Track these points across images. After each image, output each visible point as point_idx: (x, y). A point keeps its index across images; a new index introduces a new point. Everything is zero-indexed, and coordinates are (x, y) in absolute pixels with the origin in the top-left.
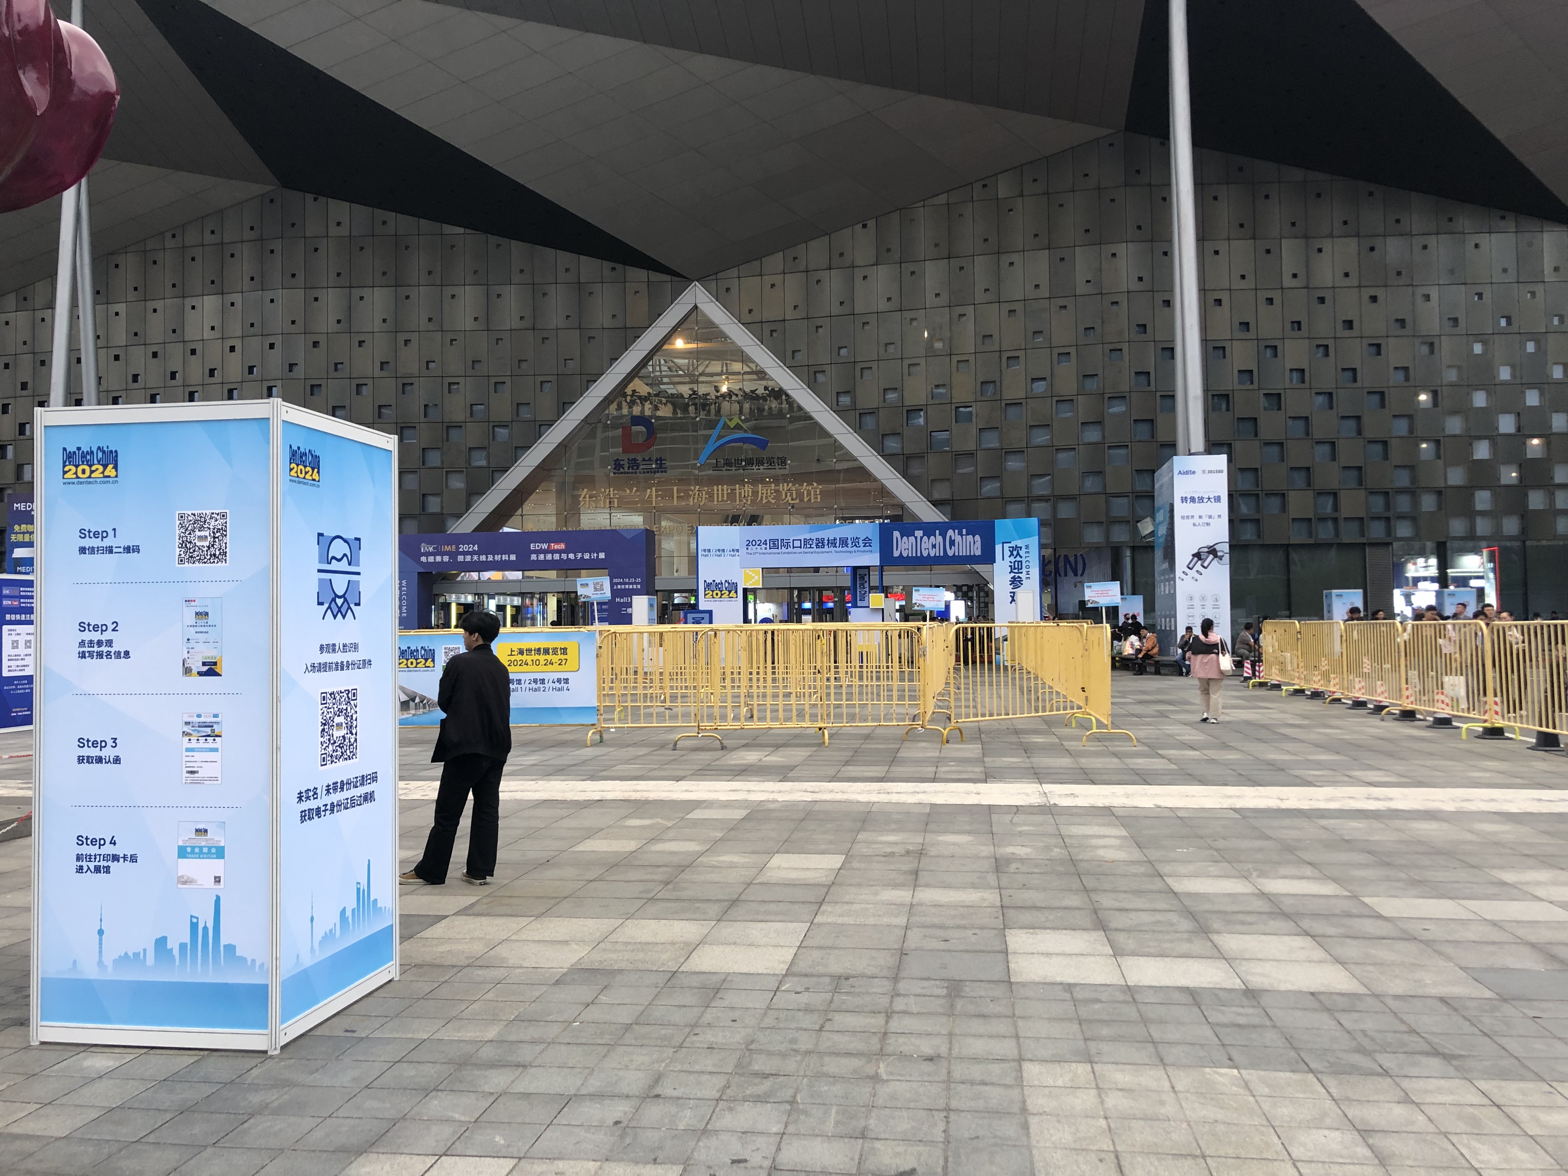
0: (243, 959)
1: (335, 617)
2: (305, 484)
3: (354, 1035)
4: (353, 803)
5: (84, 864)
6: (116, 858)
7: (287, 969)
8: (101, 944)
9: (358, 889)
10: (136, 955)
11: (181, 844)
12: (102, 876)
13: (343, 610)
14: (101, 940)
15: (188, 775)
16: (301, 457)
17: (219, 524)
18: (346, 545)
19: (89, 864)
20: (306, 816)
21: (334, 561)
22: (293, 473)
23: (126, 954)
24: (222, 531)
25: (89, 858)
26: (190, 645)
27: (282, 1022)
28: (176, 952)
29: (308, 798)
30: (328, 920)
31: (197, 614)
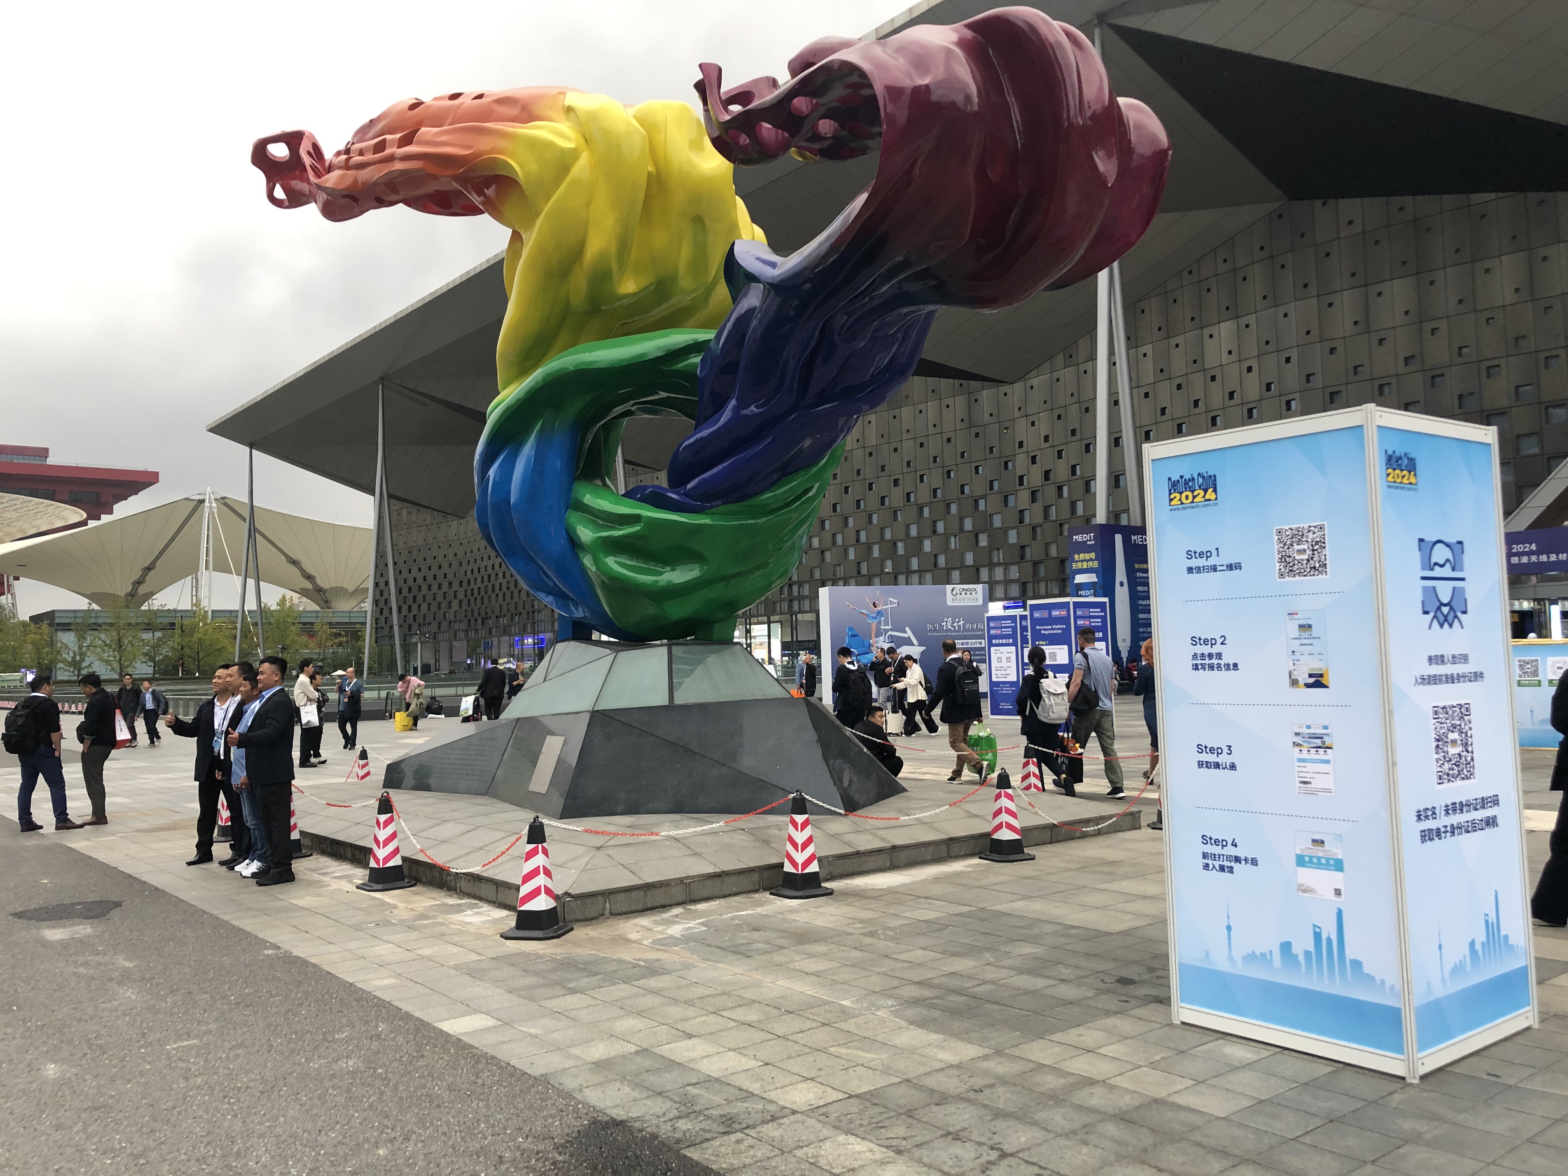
0: (1371, 978)
1: (1442, 626)
2: (1402, 488)
3: (1499, 1080)
4: (1472, 827)
5: (1210, 862)
6: (1237, 859)
7: (1419, 996)
8: (1229, 939)
9: (1487, 922)
10: (1263, 955)
11: (1298, 852)
12: (1226, 875)
13: (1450, 618)
14: (1229, 935)
15: (1301, 785)
16: (1397, 461)
17: (1317, 537)
18: (1447, 549)
19: (1214, 862)
20: (1427, 836)
21: (1436, 567)
22: (1390, 478)
23: (1253, 952)
24: (1321, 544)
25: (1214, 857)
26: (1295, 658)
27: (1420, 1049)
28: (1301, 958)
29: (1427, 817)
30: (1457, 951)
31: (1300, 626)
